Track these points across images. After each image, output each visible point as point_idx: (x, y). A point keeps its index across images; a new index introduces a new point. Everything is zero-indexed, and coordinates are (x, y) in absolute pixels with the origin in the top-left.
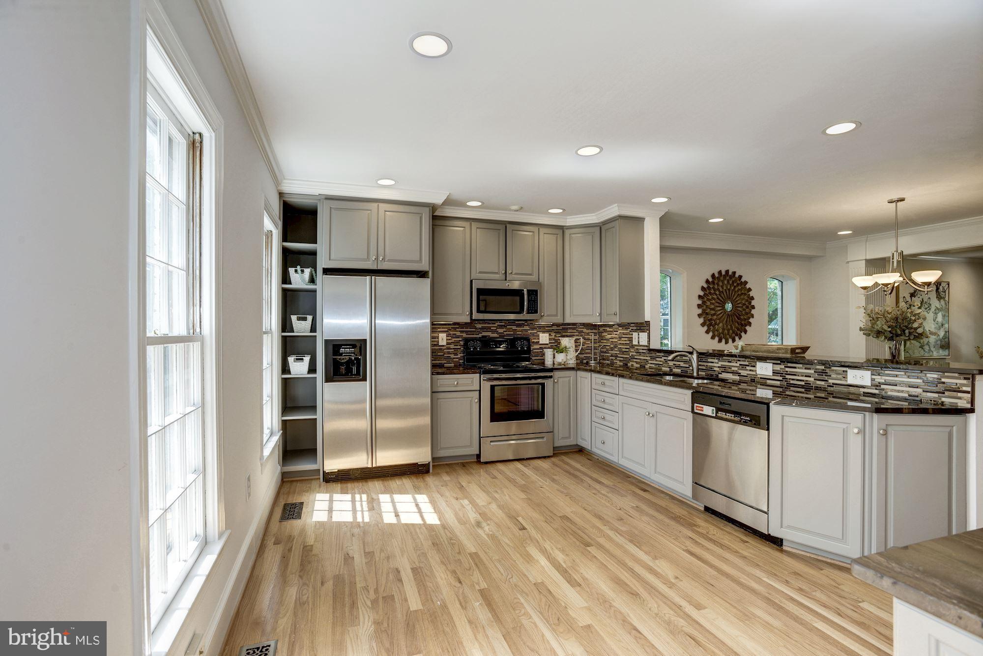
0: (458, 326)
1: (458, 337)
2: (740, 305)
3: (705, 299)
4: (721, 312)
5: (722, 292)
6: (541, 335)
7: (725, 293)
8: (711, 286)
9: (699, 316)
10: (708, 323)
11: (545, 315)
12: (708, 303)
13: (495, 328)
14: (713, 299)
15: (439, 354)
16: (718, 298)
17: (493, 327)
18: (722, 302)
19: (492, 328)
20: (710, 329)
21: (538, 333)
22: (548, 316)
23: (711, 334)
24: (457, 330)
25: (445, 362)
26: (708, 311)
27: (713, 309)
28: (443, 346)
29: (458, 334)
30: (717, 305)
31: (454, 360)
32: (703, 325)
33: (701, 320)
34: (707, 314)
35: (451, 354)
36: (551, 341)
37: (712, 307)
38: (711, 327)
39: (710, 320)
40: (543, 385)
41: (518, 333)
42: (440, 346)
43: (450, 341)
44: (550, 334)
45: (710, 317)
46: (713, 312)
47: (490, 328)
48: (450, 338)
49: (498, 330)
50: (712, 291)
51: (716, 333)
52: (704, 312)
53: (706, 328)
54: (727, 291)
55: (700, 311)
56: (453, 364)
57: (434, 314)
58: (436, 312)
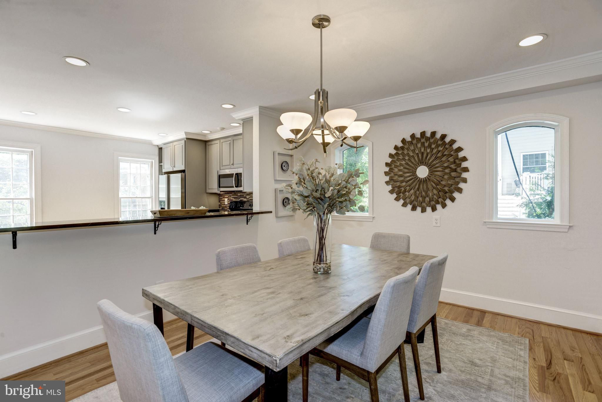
2: (440, 169)
3: (393, 166)
4: (410, 178)
5: (413, 156)
7: (416, 158)
8: (400, 152)
9: (387, 183)
10: (396, 189)
12: (396, 170)
14: (401, 165)
15: (225, 209)
16: (407, 164)
18: (413, 167)
20: (400, 196)
23: (402, 202)
24: (231, 196)
26: (396, 178)
27: (401, 176)
28: (227, 205)
29: (232, 199)
30: (406, 171)
32: (391, 192)
33: (390, 188)
34: (395, 181)
37: (401, 173)
38: (401, 194)
39: (399, 187)
42: (225, 205)
43: (229, 202)
45: (398, 184)
46: (402, 179)
50: (401, 157)
51: (408, 200)
52: (391, 179)
53: (395, 196)
54: (420, 155)
55: (387, 179)
57: (209, 189)
58: (209, 188)
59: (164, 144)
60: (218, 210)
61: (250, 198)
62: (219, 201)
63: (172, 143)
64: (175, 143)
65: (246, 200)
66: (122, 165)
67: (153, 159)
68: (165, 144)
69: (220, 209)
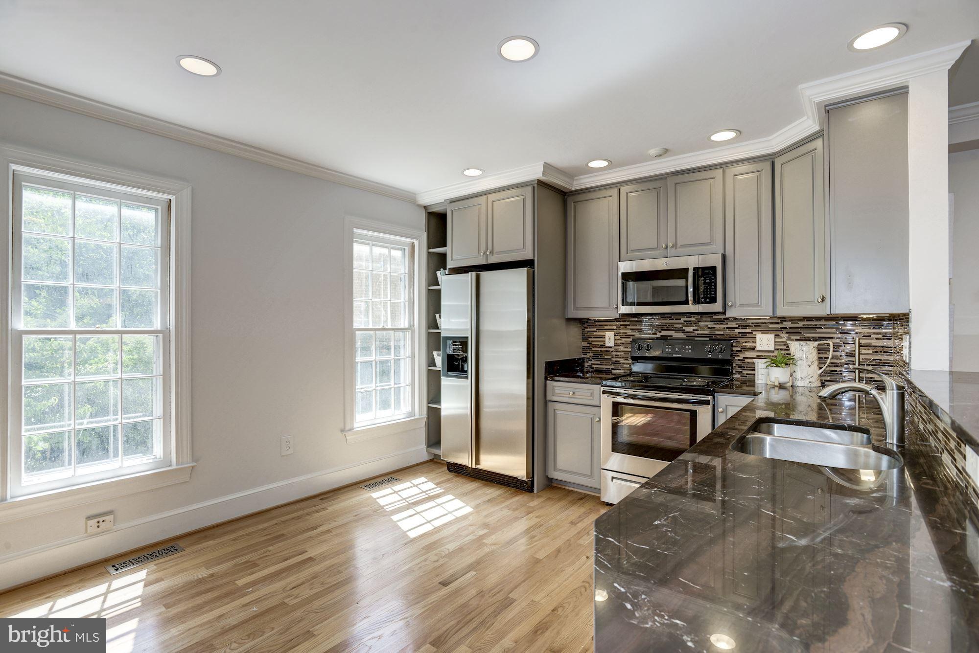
0: (629, 323)
1: (628, 336)
6: (759, 336)
11: (738, 303)
13: (680, 326)
15: (606, 357)
17: (678, 323)
19: (675, 326)
21: (754, 333)
22: (741, 305)
24: (628, 327)
25: (614, 367)
28: (611, 347)
29: (629, 332)
31: (625, 366)
35: (621, 358)
36: (778, 347)
40: (693, 414)
41: (717, 333)
42: (607, 347)
43: (619, 342)
44: (777, 336)
47: (672, 325)
48: (619, 337)
49: (684, 328)
56: (623, 371)
57: (577, 309)
58: (578, 306)
59: (451, 202)
60: (580, 359)
61: (696, 332)
62: (585, 339)
63: (485, 197)
64: (491, 197)
65: (685, 336)
66: (360, 250)
67: (416, 239)
68: (453, 201)
69: (585, 356)
